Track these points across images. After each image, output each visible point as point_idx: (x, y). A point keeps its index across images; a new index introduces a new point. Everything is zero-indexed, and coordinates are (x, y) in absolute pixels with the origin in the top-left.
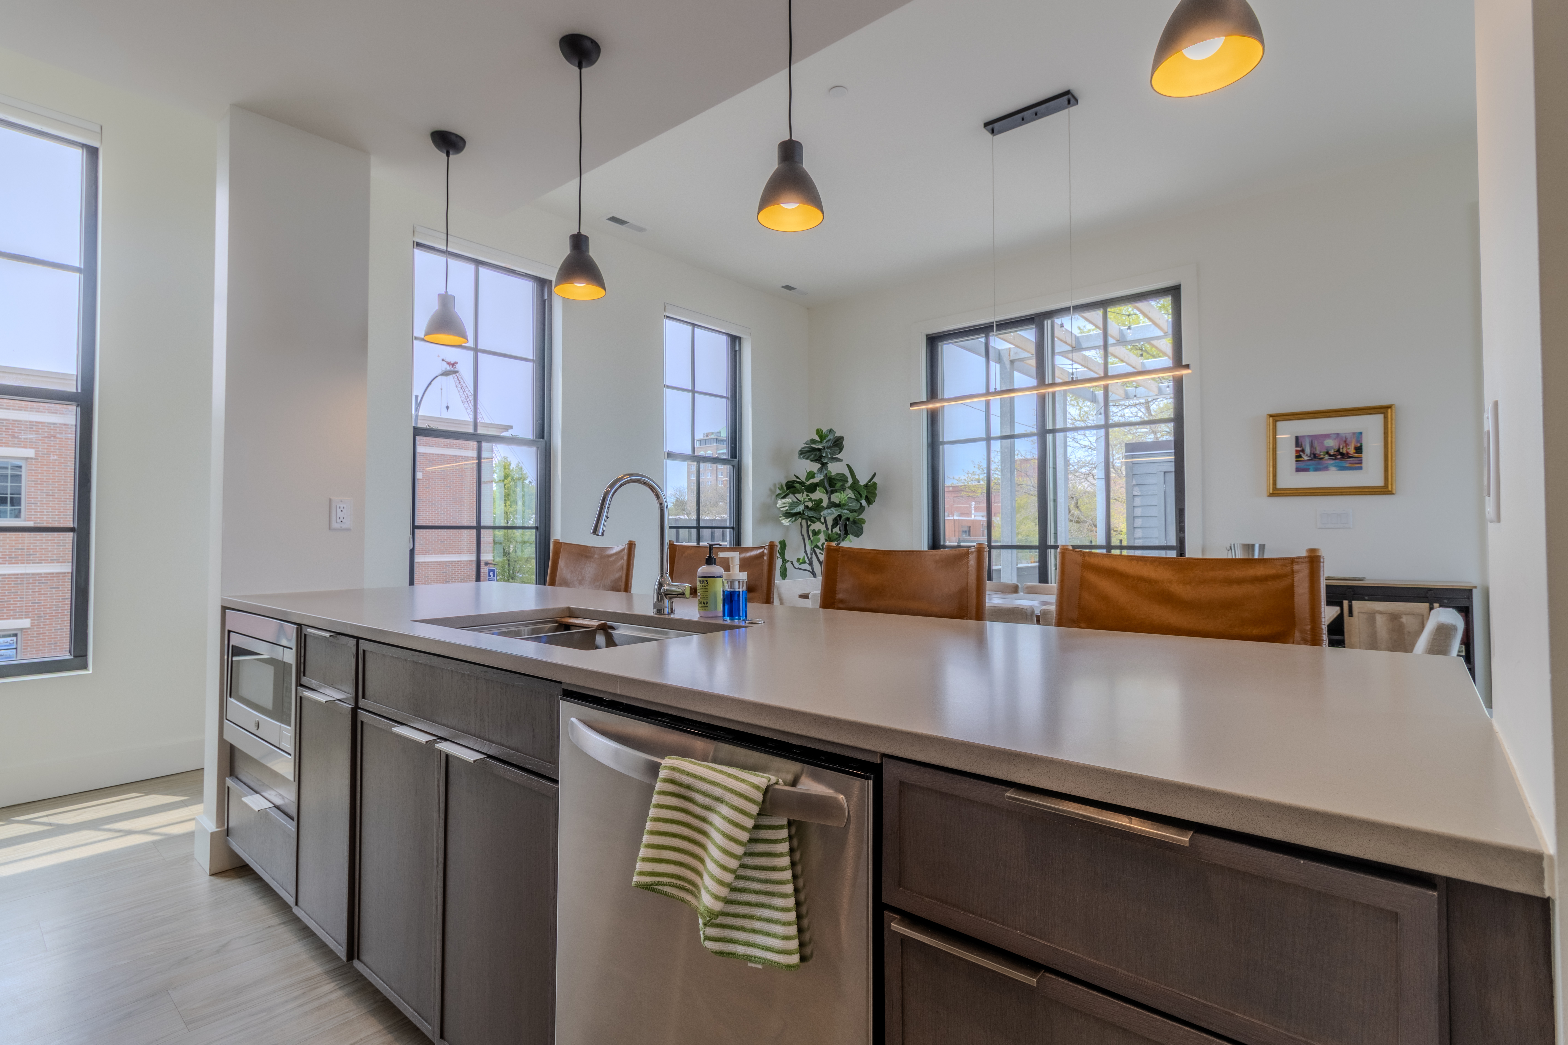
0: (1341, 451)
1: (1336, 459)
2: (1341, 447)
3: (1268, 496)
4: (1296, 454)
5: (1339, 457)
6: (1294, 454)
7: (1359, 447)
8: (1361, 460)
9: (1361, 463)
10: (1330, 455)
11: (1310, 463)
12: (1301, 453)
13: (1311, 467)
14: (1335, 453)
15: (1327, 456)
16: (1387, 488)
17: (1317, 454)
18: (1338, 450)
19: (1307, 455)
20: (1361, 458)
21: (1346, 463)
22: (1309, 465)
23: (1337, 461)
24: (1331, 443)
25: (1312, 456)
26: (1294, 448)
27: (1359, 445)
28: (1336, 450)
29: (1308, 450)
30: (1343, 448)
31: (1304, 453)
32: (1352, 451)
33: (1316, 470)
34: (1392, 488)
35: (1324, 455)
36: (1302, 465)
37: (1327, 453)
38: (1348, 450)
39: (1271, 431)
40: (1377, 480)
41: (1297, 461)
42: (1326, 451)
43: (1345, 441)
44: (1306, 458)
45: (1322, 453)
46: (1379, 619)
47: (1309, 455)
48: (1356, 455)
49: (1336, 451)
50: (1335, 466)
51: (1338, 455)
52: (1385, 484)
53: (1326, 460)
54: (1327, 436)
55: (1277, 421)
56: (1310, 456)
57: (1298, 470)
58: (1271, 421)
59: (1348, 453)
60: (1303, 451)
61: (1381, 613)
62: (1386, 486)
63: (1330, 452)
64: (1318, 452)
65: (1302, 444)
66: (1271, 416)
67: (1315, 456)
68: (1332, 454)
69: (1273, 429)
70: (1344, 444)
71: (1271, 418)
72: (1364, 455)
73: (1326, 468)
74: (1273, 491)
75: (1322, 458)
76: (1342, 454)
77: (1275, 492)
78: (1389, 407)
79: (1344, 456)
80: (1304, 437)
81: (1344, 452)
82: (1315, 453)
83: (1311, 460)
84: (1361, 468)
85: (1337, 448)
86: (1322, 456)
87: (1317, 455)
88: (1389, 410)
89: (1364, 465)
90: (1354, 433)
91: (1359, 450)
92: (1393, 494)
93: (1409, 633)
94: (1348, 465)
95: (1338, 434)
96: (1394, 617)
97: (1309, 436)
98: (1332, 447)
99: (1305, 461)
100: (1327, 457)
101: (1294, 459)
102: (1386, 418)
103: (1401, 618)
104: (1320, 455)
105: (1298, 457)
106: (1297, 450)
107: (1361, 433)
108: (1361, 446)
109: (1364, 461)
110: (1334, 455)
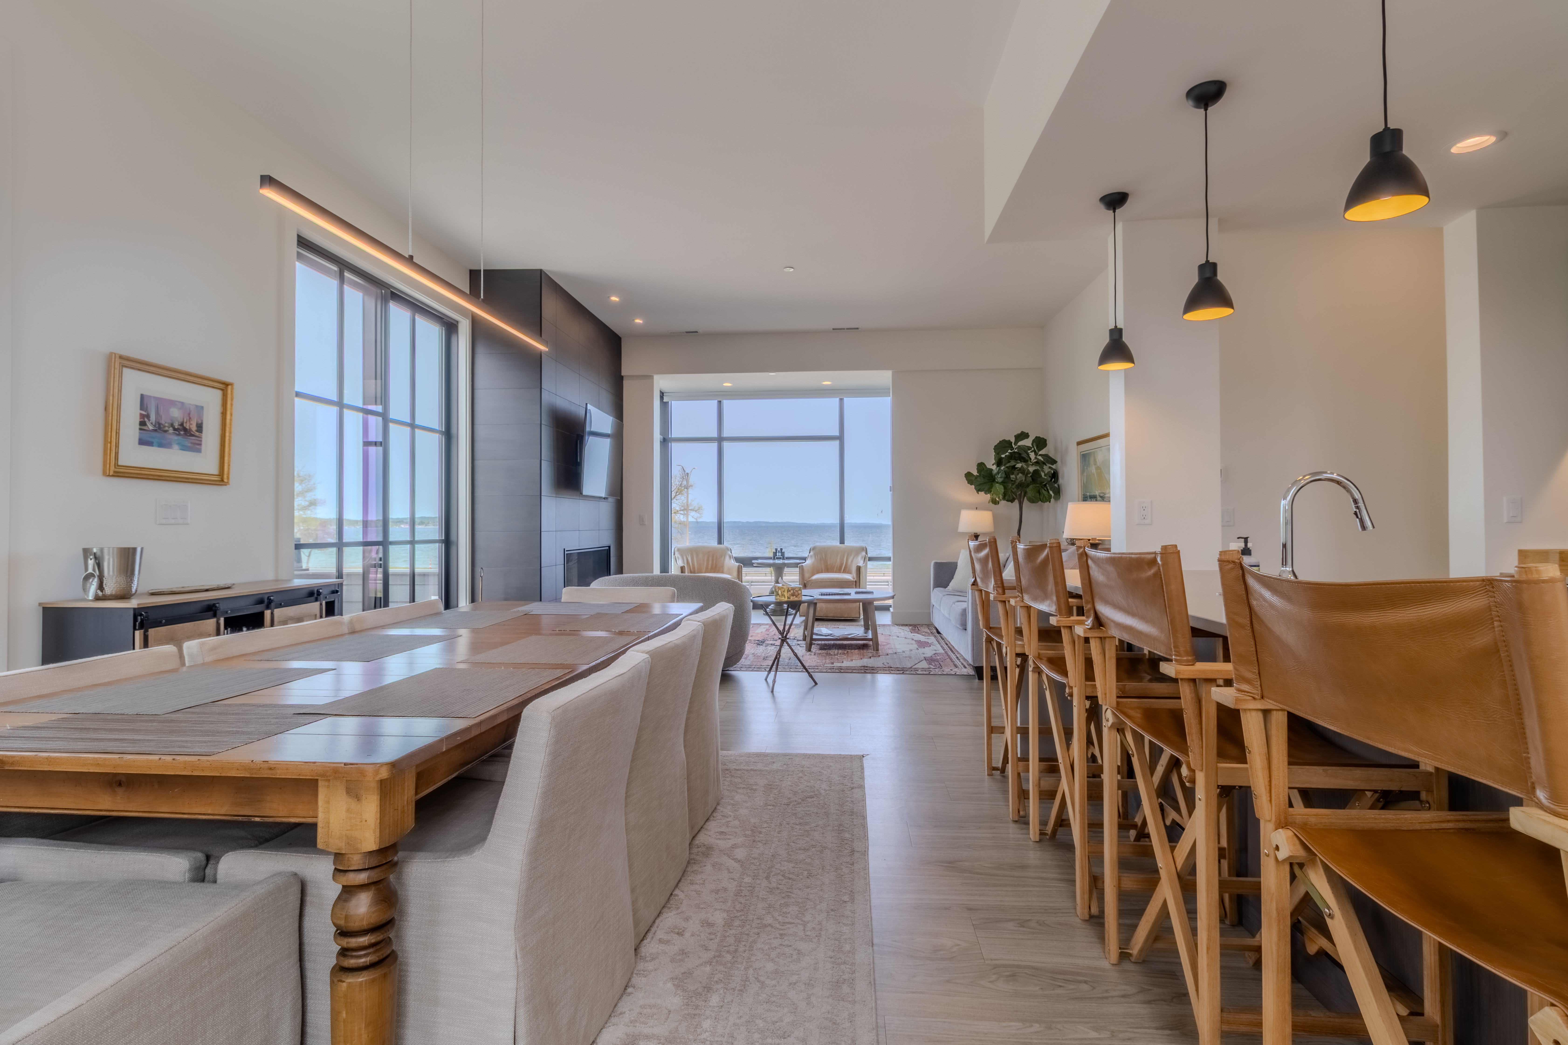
0: (185, 425)
1: (179, 435)
2: (185, 421)
3: (106, 475)
4: (140, 419)
5: (182, 433)
6: (137, 420)
7: (200, 424)
8: (201, 441)
9: (200, 445)
10: (175, 429)
11: (154, 434)
12: (146, 419)
14: (179, 427)
15: (171, 428)
16: (221, 477)
17: (162, 424)
18: (182, 424)
19: (152, 423)
20: (201, 438)
21: (187, 442)
23: (180, 438)
24: (176, 414)
25: (157, 426)
26: (139, 411)
27: (200, 422)
28: (180, 423)
29: (153, 417)
30: (186, 423)
31: (149, 420)
32: (194, 428)
33: (160, 445)
34: (225, 478)
35: (169, 428)
37: (172, 425)
38: (191, 426)
39: (113, 378)
40: (213, 468)
41: (140, 429)
42: (170, 422)
43: (189, 414)
44: (151, 428)
45: (167, 425)
47: (154, 424)
48: (197, 434)
49: (180, 425)
51: (181, 431)
52: (220, 472)
53: (170, 434)
54: (172, 403)
55: (121, 366)
56: (155, 426)
57: (142, 442)
58: (114, 364)
59: (190, 430)
60: (148, 416)
62: (220, 475)
63: (175, 424)
64: (163, 422)
65: (147, 407)
66: (116, 356)
67: (159, 428)
68: (176, 427)
69: (116, 376)
70: (188, 418)
71: (116, 360)
72: (203, 436)
74: (113, 469)
75: (166, 431)
76: (185, 430)
77: (115, 470)
78: (228, 384)
79: (187, 432)
80: (150, 397)
81: (188, 427)
82: (160, 422)
83: (155, 430)
85: (181, 420)
86: (167, 428)
87: (162, 426)
88: (228, 388)
89: (203, 447)
90: (196, 407)
91: (200, 427)
92: (225, 485)
95: (182, 403)
97: (156, 398)
98: (176, 419)
100: (171, 430)
101: (138, 426)
102: (224, 396)
104: (165, 427)
105: (142, 424)
106: (141, 414)
107: (202, 407)
108: (202, 423)
109: (203, 443)
110: (178, 429)
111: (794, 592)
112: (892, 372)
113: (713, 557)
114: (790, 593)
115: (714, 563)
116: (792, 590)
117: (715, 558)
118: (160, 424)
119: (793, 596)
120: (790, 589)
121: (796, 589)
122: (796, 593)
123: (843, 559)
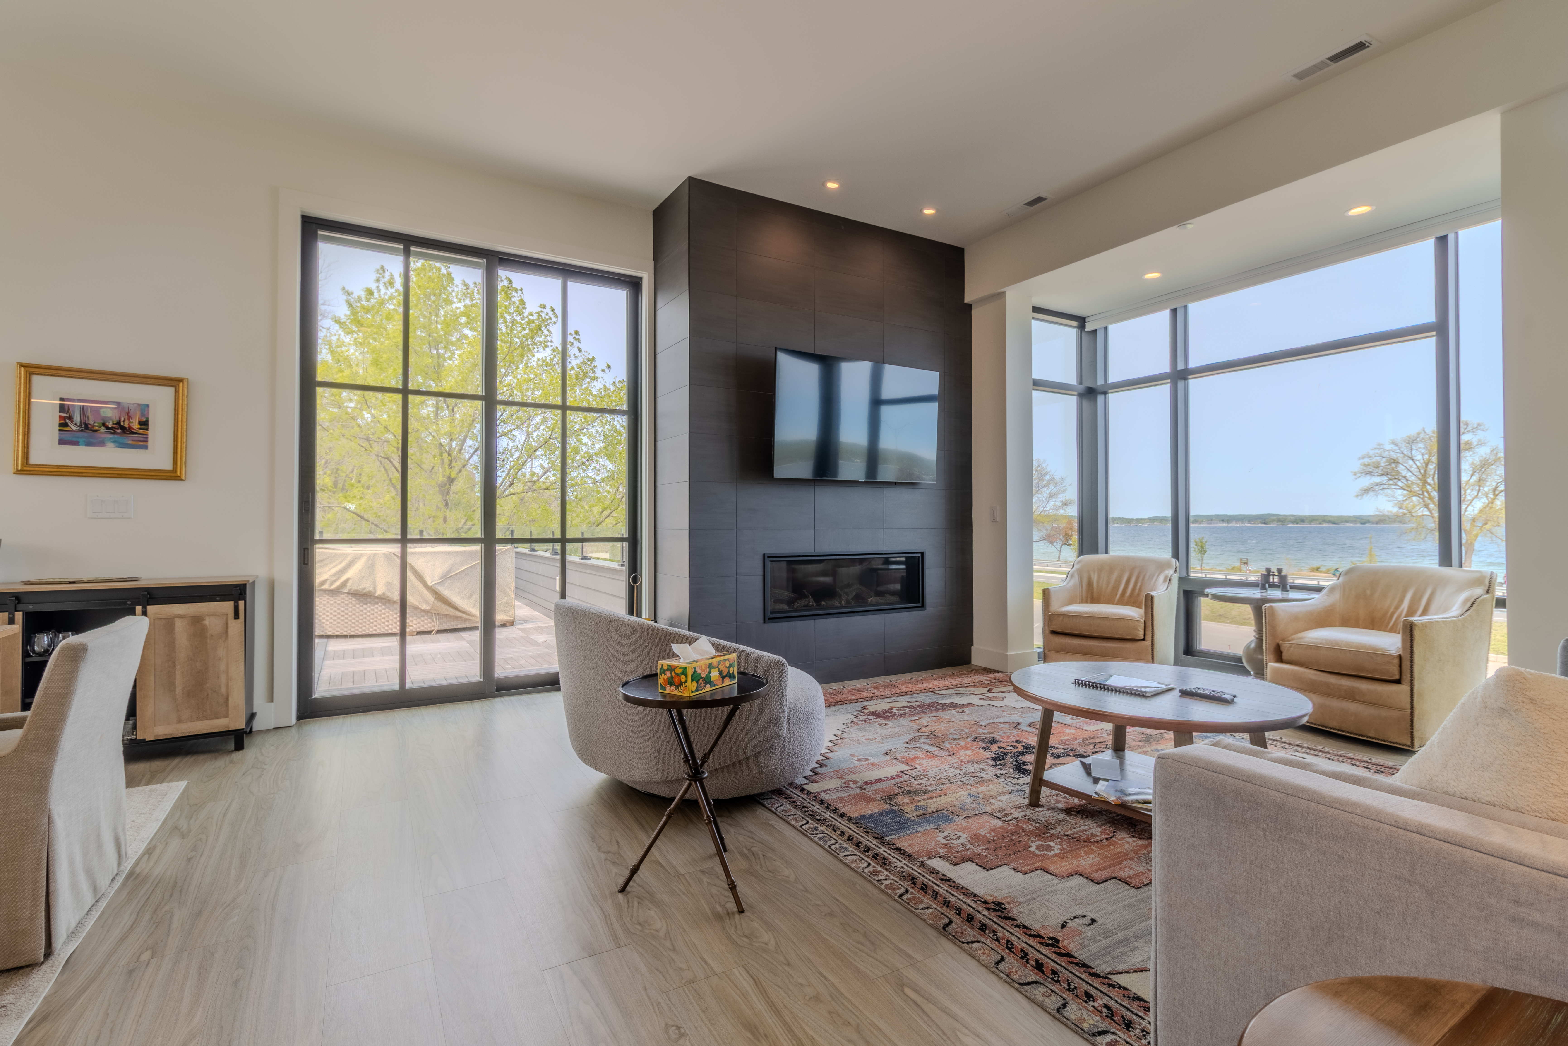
0: (122, 424)
1: (115, 433)
2: (122, 419)
3: (14, 473)
4: (60, 420)
5: (119, 431)
6: (57, 421)
7: (144, 422)
8: (147, 438)
9: (147, 441)
10: (107, 428)
12: (67, 421)
13: (81, 441)
14: (114, 426)
15: (103, 428)
16: (176, 472)
17: (90, 424)
18: (118, 423)
19: (76, 424)
22: (78, 437)
23: (116, 436)
24: (109, 413)
25: (83, 426)
26: (57, 414)
27: (144, 419)
28: (115, 422)
29: (77, 418)
30: (124, 421)
31: (72, 422)
32: (135, 426)
33: (89, 444)
34: (180, 473)
35: (100, 427)
36: (67, 436)
37: (104, 424)
38: (131, 424)
39: (22, 386)
40: (164, 463)
41: (60, 430)
42: (102, 422)
43: (128, 413)
44: (74, 428)
45: (96, 424)
46: (179, 624)
47: (78, 425)
48: (141, 431)
49: (116, 424)
50: (114, 442)
51: (117, 429)
52: (173, 467)
53: (102, 433)
54: (104, 404)
55: (31, 374)
56: (80, 426)
57: (62, 442)
58: (22, 373)
59: (130, 428)
60: (71, 418)
61: (181, 617)
62: (174, 470)
63: (108, 423)
64: (91, 422)
65: (68, 409)
66: (22, 365)
67: (86, 427)
68: (110, 426)
69: (25, 383)
70: (126, 416)
71: (22, 369)
72: (150, 432)
73: (101, 444)
74: (22, 467)
75: (96, 431)
76: (123, 428)
77: (25, 468)
78: (181, 380)
79: (125, 430)
80: (72, 400)
81: (126, 425)
82: (87, 423)
83: (82, 430)
84: (146, 447)
85: (116, 420)
86: (97, 428)
87: (90, 426)
88: (181, 384)
89: (150, 443)
90: (139, 405)
91: (144, 424)
92: (182, 480)
93: (212, 636)
94: (130, 442)
95: (118, 403)
96: (196, 620)
97: (79, 400)
98: (110, 418)
99: (74, 431)
100: (103, 429)
101: (58, 428)
102: (177, 392)
103: (204, 620)
104: (94, 426)
105: (63, 425)
106: (60, 417)
107: (148, 406)
108: (147, 421)
109: (150, 439)
110: (112, 427)
111: (672, 677)
112: (1504, 114)
113: (1138, 577)
114: (665, 677)
115: (1138, 587)
116: (668, 670)
117: (1141, 579)
118: (86, 425)
119: (671, 684)
120: (665, 668)
121: (678, 671)
122: (677, 680)
123: (1420, 599)
